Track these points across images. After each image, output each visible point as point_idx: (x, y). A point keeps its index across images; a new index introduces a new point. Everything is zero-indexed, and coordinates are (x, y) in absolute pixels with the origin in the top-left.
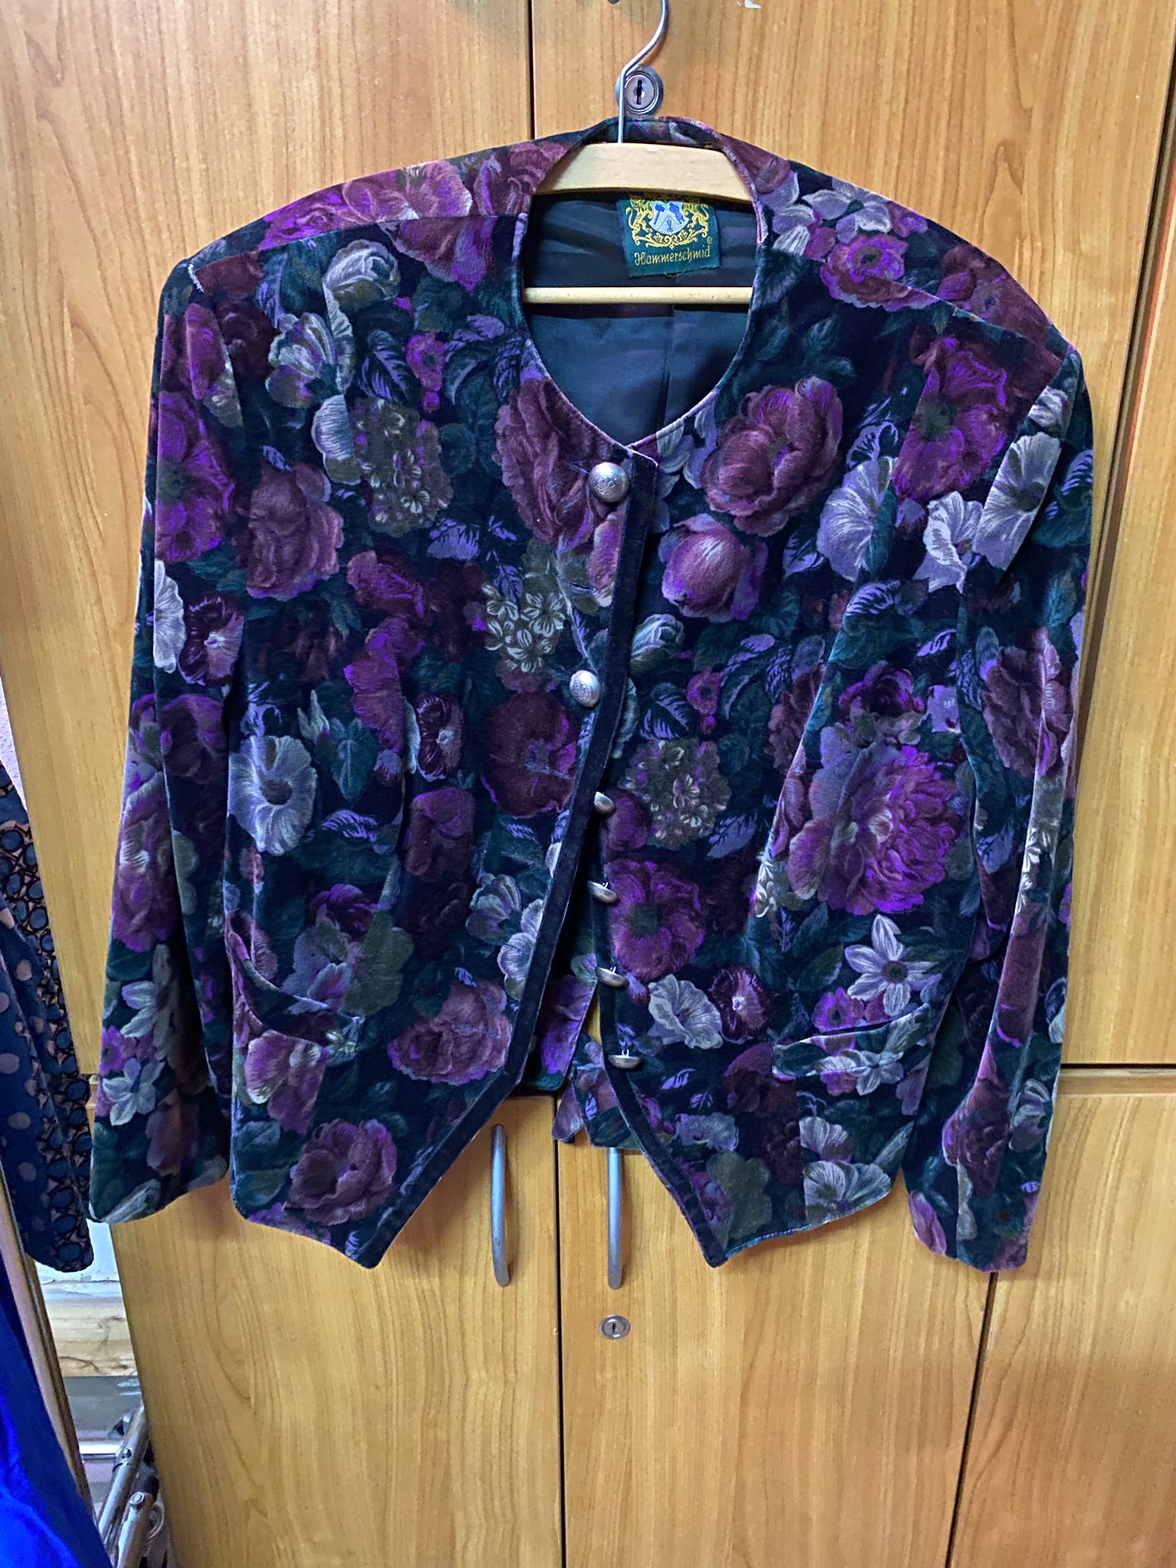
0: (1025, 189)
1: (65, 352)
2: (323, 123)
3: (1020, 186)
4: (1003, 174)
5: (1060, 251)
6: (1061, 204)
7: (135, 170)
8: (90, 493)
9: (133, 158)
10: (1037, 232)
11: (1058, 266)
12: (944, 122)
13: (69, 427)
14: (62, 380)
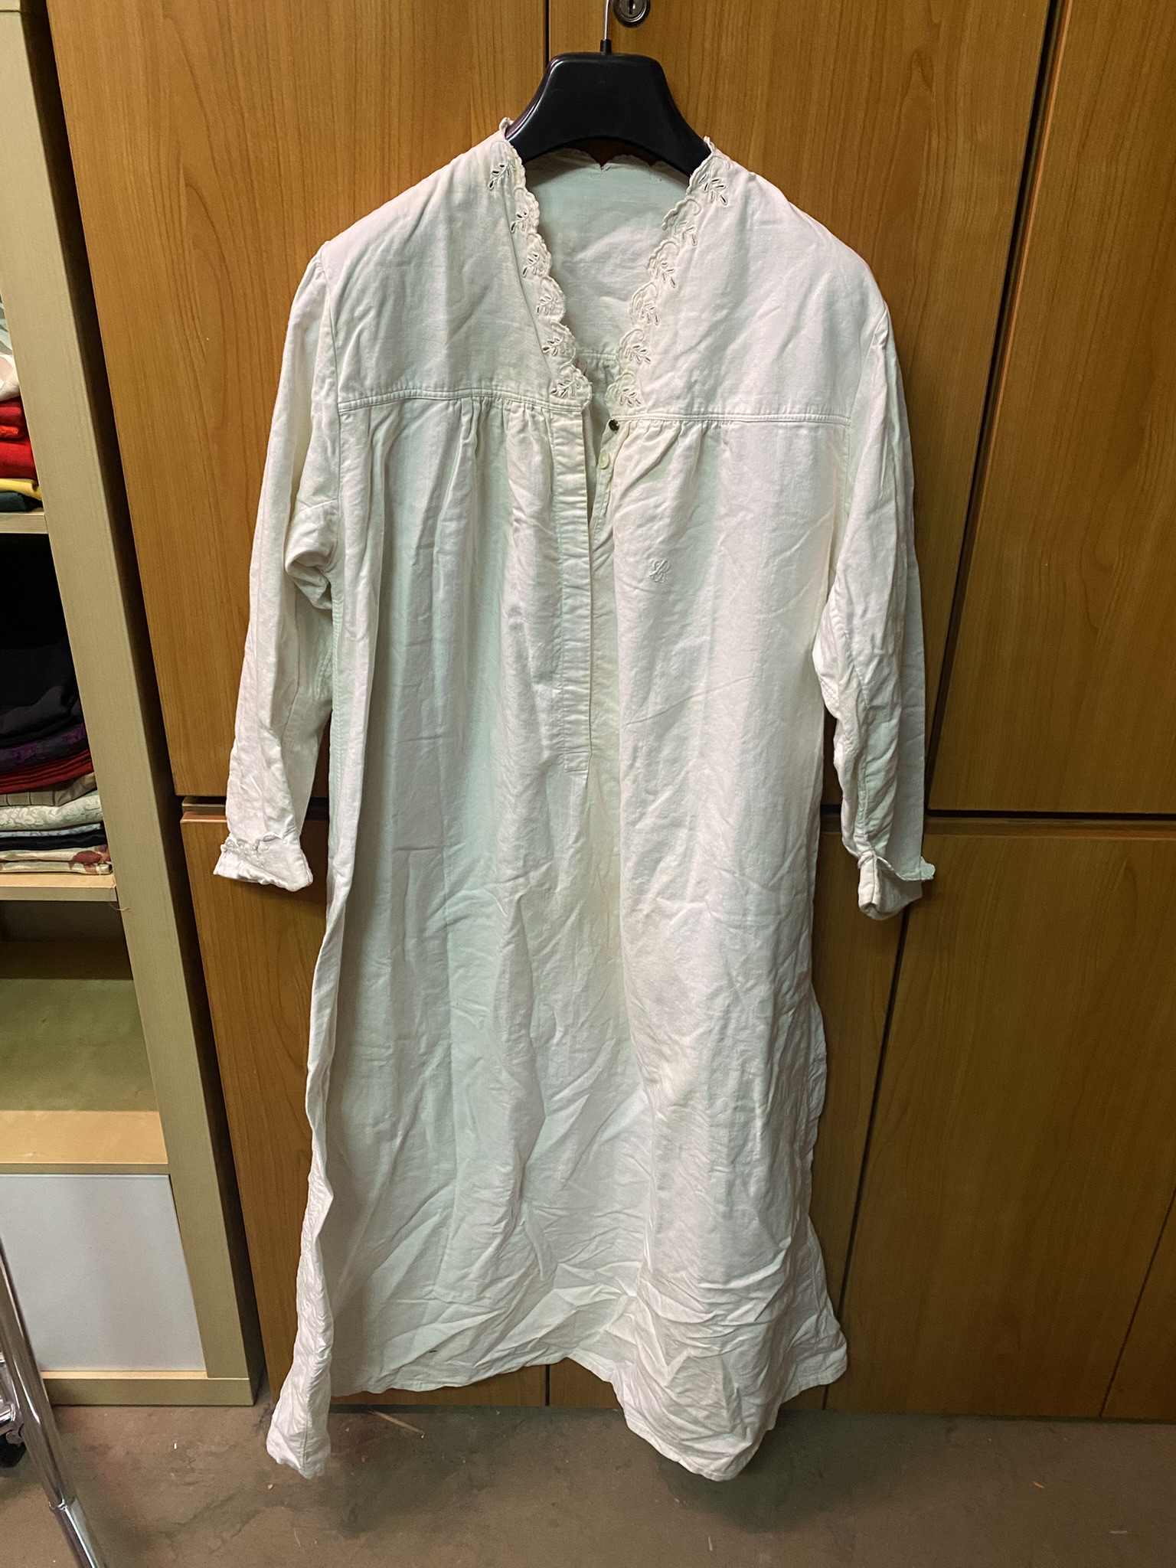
0: (934, 88)
1: (179, 207)
2: (384, 24)
3: (931, 88)
4: (917, 76)
5: (961, 140)
6: (962, 101)
7: (237, 60)
8: (197, 321)
9: (236, 51)
10: (943, 124)
11: (960, 153)
12: (870, 33)
13: (182, 267)
14: (177, 229)
